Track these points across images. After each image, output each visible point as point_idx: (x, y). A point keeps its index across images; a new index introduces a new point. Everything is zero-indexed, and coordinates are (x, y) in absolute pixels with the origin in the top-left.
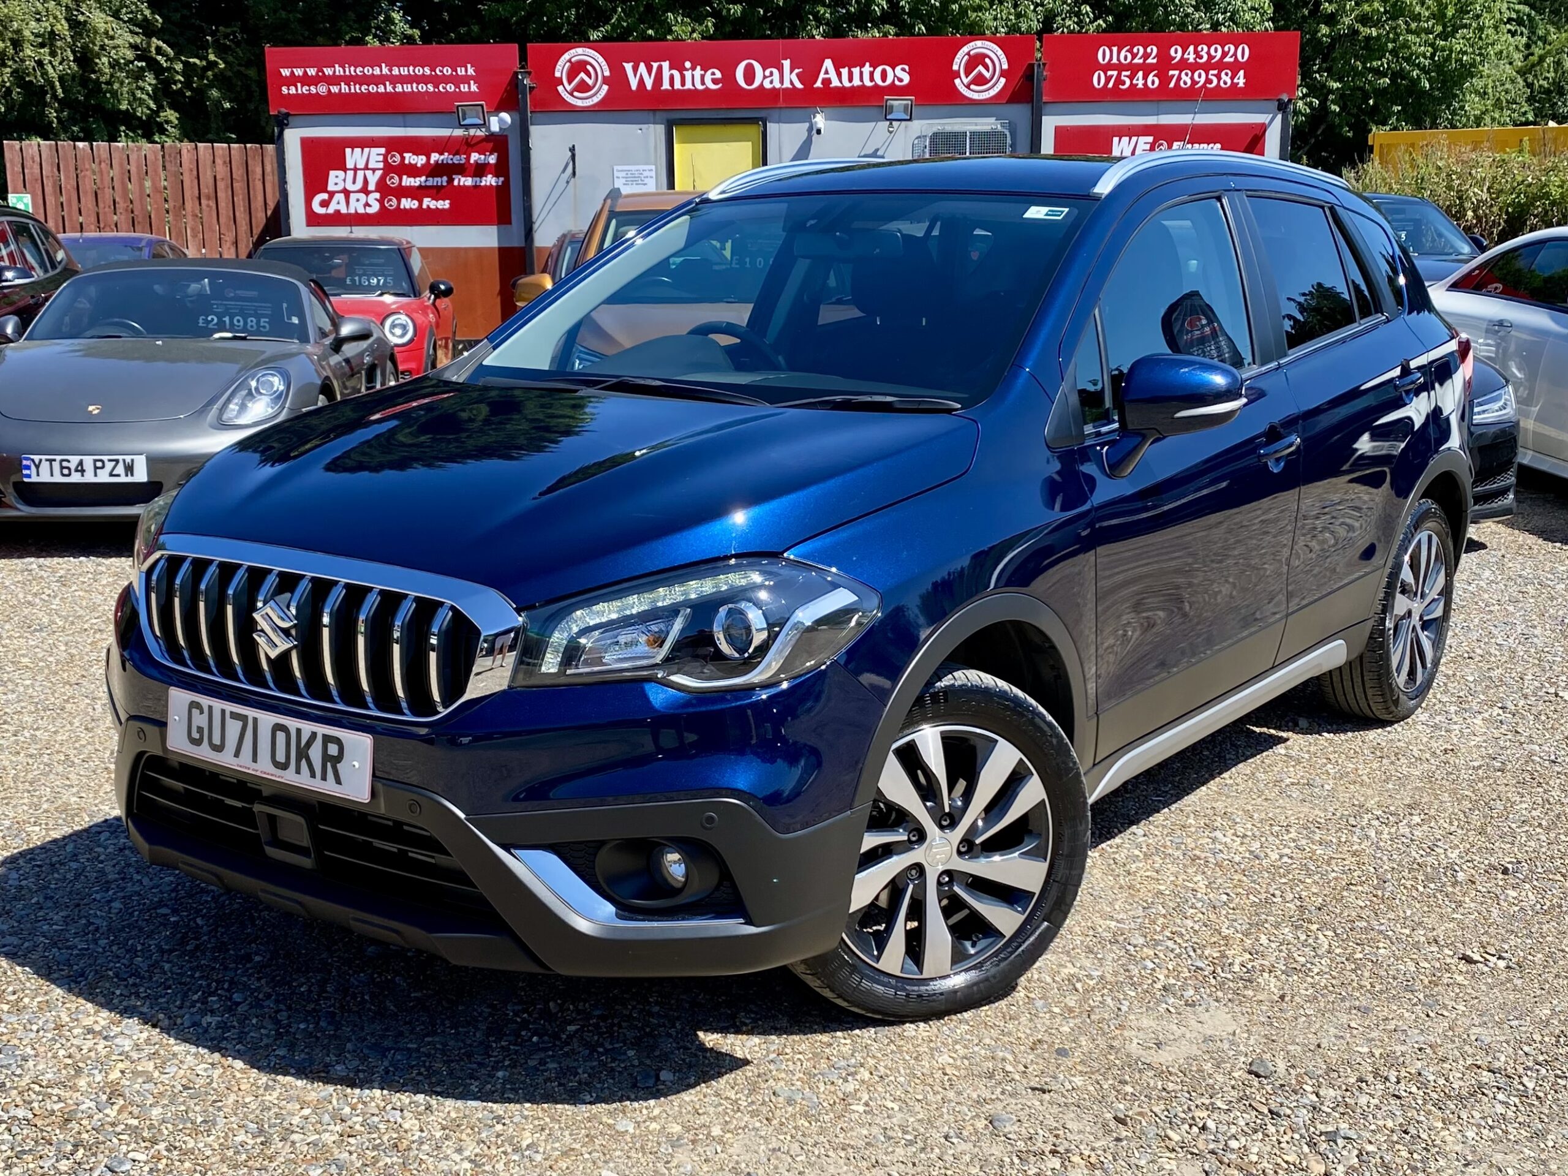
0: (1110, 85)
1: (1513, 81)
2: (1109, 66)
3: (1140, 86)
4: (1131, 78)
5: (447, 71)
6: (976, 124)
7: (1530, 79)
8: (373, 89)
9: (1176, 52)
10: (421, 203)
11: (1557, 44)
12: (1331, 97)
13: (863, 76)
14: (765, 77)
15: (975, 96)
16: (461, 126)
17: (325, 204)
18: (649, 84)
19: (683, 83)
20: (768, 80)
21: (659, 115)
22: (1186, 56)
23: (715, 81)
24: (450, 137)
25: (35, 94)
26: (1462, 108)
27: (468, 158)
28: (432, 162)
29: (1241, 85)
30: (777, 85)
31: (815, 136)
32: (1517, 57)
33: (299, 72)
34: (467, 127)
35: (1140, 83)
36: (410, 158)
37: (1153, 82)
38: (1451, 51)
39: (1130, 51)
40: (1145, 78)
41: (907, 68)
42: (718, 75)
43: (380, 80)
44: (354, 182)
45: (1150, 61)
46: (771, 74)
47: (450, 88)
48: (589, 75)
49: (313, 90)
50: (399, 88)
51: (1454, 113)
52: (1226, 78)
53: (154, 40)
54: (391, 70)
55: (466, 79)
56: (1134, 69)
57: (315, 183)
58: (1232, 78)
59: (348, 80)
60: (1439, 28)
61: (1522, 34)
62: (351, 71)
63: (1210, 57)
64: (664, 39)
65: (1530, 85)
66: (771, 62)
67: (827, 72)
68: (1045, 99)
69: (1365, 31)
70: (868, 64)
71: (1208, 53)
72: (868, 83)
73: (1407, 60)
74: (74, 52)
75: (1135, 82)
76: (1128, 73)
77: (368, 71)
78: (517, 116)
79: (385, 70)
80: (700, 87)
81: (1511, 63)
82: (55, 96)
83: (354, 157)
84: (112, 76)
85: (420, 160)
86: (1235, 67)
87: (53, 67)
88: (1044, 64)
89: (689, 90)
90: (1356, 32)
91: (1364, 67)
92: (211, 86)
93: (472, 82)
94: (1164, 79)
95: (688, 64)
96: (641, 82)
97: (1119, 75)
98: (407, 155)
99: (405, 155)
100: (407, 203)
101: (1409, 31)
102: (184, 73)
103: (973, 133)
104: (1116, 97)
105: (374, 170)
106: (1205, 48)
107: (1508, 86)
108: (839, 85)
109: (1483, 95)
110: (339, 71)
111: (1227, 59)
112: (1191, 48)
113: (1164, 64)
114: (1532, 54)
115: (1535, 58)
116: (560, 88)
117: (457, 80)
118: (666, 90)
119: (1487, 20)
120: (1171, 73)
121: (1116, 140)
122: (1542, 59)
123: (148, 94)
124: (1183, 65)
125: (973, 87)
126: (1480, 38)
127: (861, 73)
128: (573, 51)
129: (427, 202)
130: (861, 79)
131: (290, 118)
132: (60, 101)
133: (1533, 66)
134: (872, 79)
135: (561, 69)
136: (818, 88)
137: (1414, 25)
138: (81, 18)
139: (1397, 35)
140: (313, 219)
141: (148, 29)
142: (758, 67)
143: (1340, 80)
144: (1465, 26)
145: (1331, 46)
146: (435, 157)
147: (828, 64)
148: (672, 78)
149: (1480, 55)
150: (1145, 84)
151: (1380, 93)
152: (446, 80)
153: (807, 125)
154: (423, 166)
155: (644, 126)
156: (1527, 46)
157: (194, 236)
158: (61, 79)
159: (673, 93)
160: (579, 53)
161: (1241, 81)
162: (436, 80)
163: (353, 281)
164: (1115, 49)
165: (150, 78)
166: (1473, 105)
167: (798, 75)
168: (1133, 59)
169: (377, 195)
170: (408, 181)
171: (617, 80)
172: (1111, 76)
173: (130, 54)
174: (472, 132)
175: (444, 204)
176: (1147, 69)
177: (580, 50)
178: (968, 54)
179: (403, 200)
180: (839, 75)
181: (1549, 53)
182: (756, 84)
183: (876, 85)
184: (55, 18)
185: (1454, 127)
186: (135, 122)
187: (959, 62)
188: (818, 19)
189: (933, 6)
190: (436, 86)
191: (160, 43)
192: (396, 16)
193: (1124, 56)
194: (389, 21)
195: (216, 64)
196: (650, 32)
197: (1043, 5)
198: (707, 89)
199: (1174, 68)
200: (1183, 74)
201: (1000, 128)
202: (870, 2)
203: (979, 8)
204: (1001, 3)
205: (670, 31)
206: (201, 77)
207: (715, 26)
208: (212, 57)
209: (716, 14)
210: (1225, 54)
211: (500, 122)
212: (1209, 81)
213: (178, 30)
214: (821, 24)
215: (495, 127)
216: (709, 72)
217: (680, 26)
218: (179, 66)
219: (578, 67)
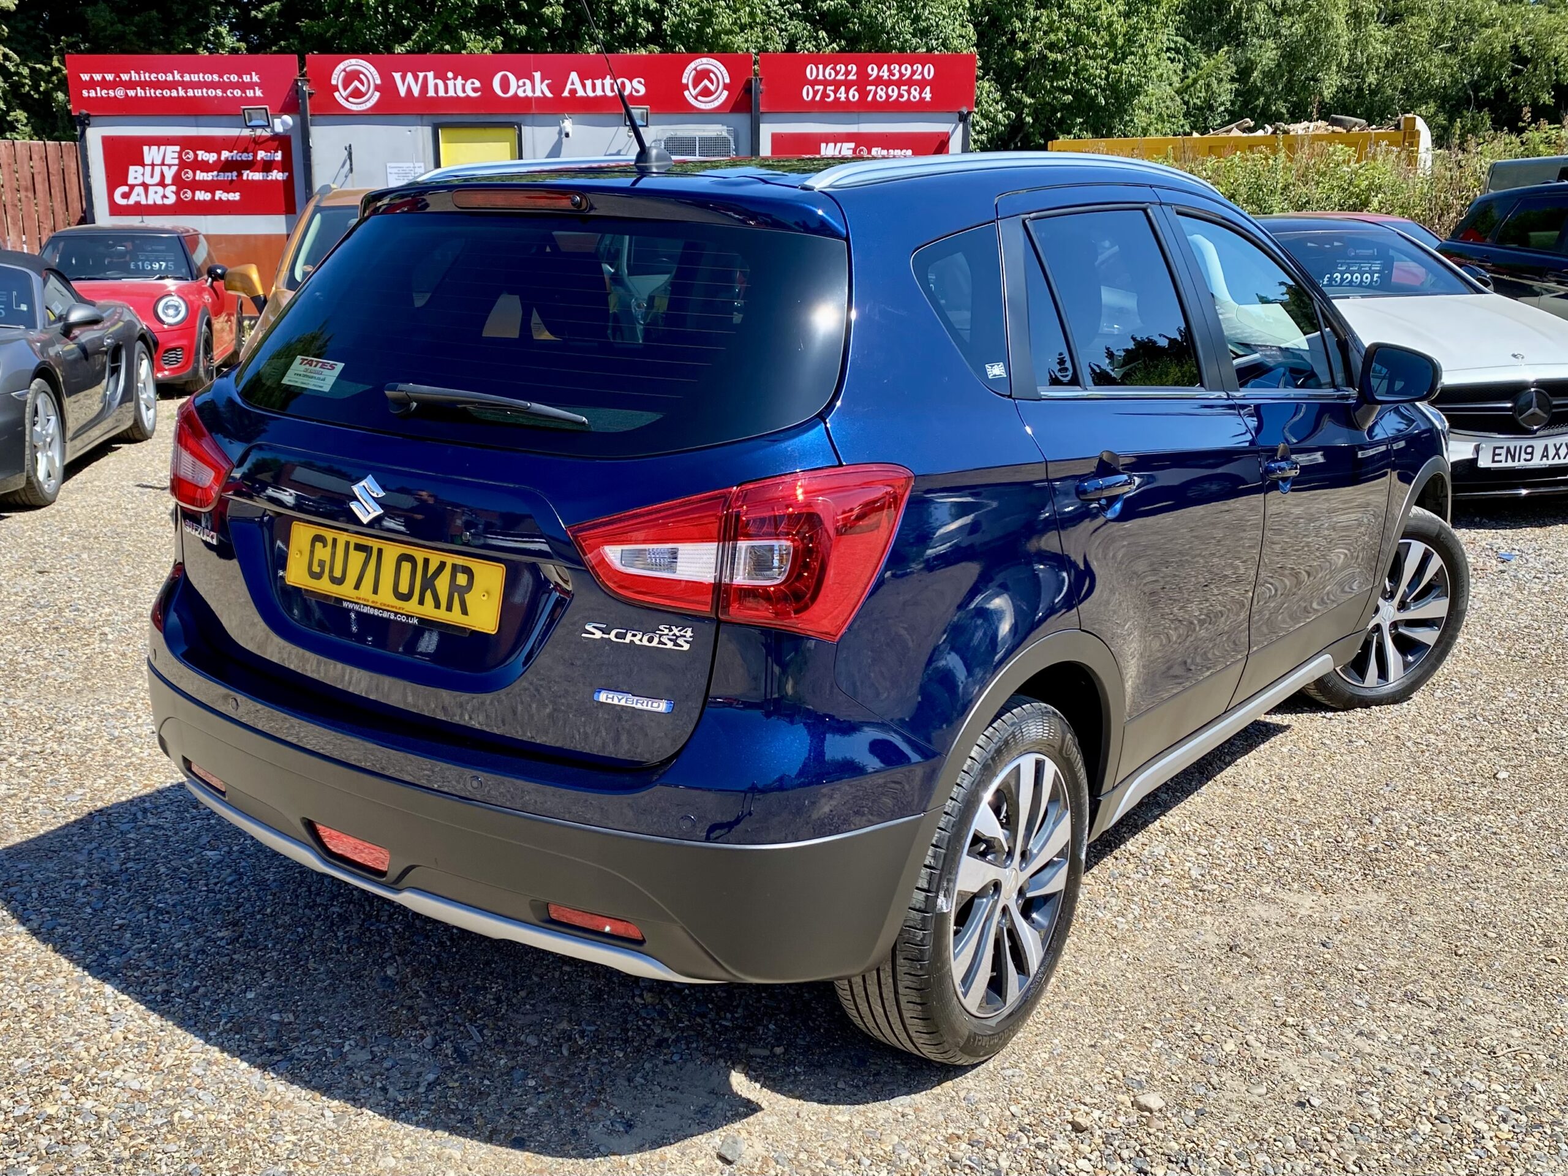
0: (818, 98)
1: (1172, 100)
2: (815, 82)
3: (843, 99)
4: (835, 92)
5: (234, 78)
6: (704, 131)
7: (1186, 98)
8: (166, 93)
9: (873, 71)
10: (213, 195)
11: (1206, 70)
12: (1026, 110)
13: (605, 87)
14: (519, 87)
15: (702, 106)
16: (248, 127)
17: (126, 196)
18: (416, 92)
19: (446, 91)
20: (522, 89)
21: (426, 118)
22: (881, 74)
23: (475, 90)
24: (238, 137)
26: (1132, 121)
27: (255, 155)
28: (223, 158)
29: (927, 99)
30: (530, 94)
31: (565, 139)
32: (1176, 79)
33: (97, 77)
34: (254, 127)
35: (842, 96)
36: (202, 155)
37: (854, 96)
38: (1122, 74)
39: (834, 69)
40: (847, 92)
41: (642, 81)
42: (477, 84)
43: (172, 85)
44: (152, 176)
45: (851, 77)
46: (524, 84)
47: (238, 93)
48: (362, 83)
49: (111, 93)
50: (190, 93)
51: (1125, 126)
52: (915, 93)
54: (182, 77)
55: (251, 86)
56: (837, 84)
57: (116, 177)
58: (920, 93)
59: (143, 85)
60: (1111, 55)
61: (1179, 61)
62: (146, 76)
63: (902, 75)
65: (1186, 103)
66: (523, 74)
67: (573, 83)
68: (762, 109)
69: (1053, 56)
70: (609, 77)
71: (900, 71)
72: (609, 94)
73: (1087, 80)
75: (838, 95)
76: (832, 88)
77: (162, 77)
78: (298, 118)
79: (177, 77)
80: (461, 94)
81: (1170, 85)
83: (151, 154)
85: (212, 157)
86: (922, 84)
88: (761, 80)
89: (452, 97)
90: (1046, 57)
91: (1052, 86)
93: (257, 88)
94: (863, 93)
95: (450, 75)
96: (409, 89)
97: (825, 90)
98: (200, 153)
99: (198, 152)
100: (202, 196)
101: (1088, 57)
103: (701, 139)
104: (824, 108)
105: (170, 166)
106: (897, 67)
107: (1169, 103)
108: (584, 94)
109: (1149, 110)
110: (135, 76)
111: (916, 77)
112: (885, 67)
113: (863, 81)
114: (1187, 77)
115: (1190, 81)
116: (336, 94)
117: (244, 87)
118: (432, 98)
119: (1150, 49)
120: (869, 88)
121: (822, 144)
122: (1195, 81)
124: (878, 81)
125: (700, 98)
126: (1145, 63)
127: (603, 85)
128: (347, 62)
129: (219, 194)
130: (603, 90)
131: (91, 119)
133: (1188, 87)
134: (612, 90)
135: (337, 78)
136: (566, 98)
137: (1091, 52)
139: (1078, 60)
140: (116, 210)
142: (512, 78)
143: (1033, 96)
144: (1132, 53)
145: (1026, 69)
146: (225, 154)
147: (574, 76)
148: (436, 86)
149: (1145, 77)
150: (847, 98)
151: (1065, 107)
152: (233, 86)
153: (558, 128)
154: (214, 162)
155: (412, 128)
156: (1184, 71)
157: (15, 224)
159: (437, 101)
160: (354, 65)
161: (927, 95)
162: (224, 86)
163: (137, 266)
164: (821, 67)
166: (1141, 118)
167: (548, 85)
168: (836, 75)
169: (174, 188)
170: (201, 176)
171: (387, 88)
172: (818, 91)
174: (259, 132)
175: (235, 196)
176: (848, 85)
177: (353, 61)
178: (695, 69)
179: (198, 193)
180: (584, 86)
181: (1200, 76)
182: (511, 93)
183: (616, 95)
185: (1126, 136)
187: (688, 77)
188: (594, 40)
189: (691, 29)
190: (224, 92)
191: (7, 50)
192: (224, 30)
193: (829, 73)
194: (218, 35)
195: (60, 70)
196: (447, 47)
197: (786, 30)
198: (468, 96)
199: (871, 83)
200: (879, 90)
201: (725, 134)
202: (636, 25)
203: (730, 32)
204: (752, 28)
205: (465, 47)
206: (47, 82)
207: (503, 42)
208: (56, 64)
209: (504, 33)
210: (913, 73)
211: (283, 123)
212: (900, 95)
213: (24, 39)
214: (596, 43)
215: (279, 128)
216: (469, 82)
217: (474, 43)
218: (25, 71)
219: (351, 77)
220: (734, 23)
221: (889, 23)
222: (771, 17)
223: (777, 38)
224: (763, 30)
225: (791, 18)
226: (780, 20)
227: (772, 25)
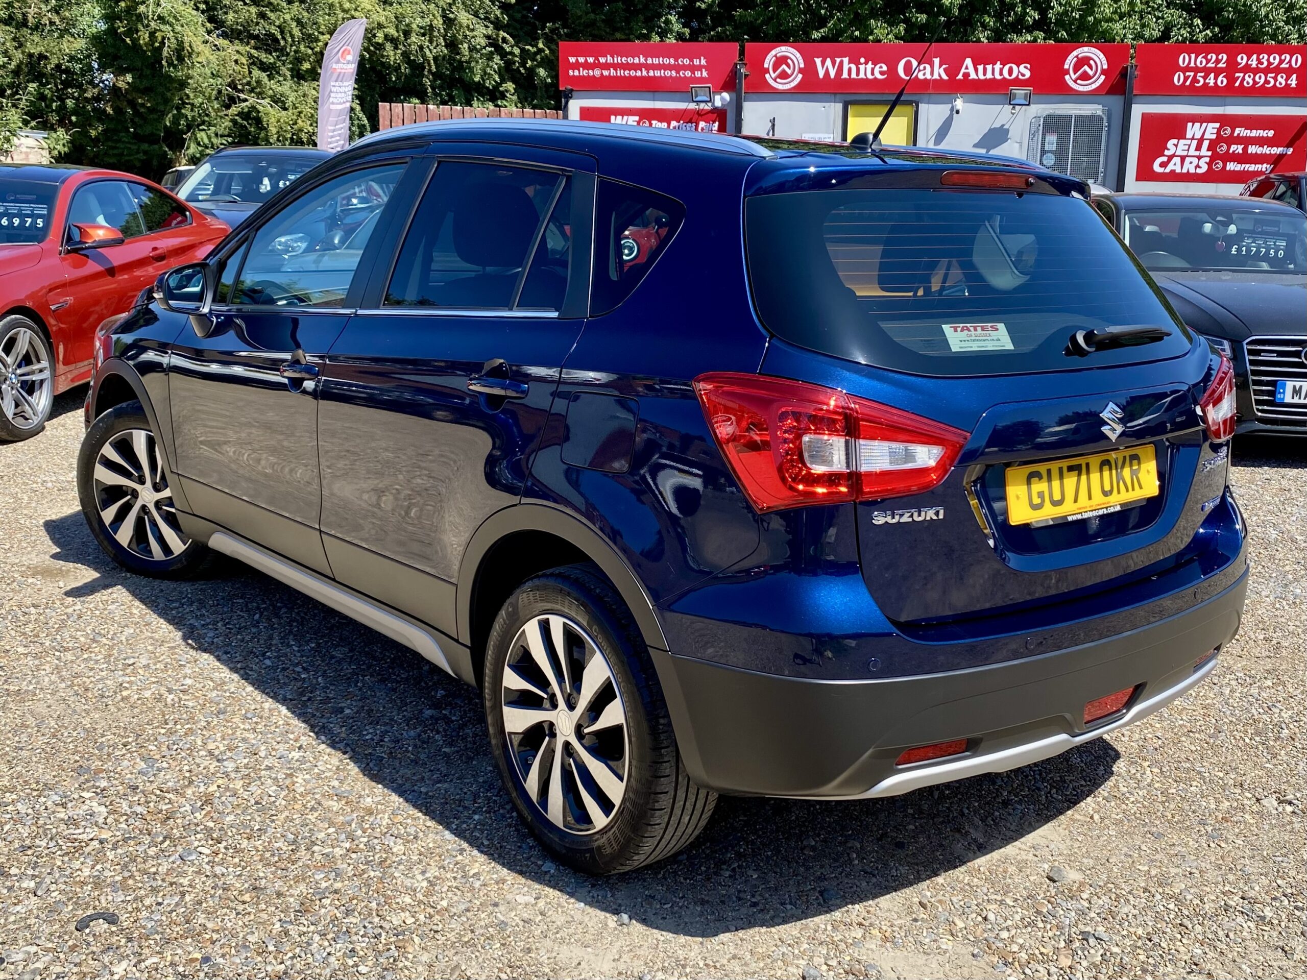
0: (1188, 83)
2: (1187, 69)
3: (1211, 84)
4: (1205, 78)
5: (687, 61)
6: (1080, 110)
8: (633, 73)
9: (1242, 60)
13: (995, 71)
14: (920, 71)
15: (1081, 89)
16: (694, 102)
18: (832, 74)
19: (858, 74)
20: (922, 73)
21: (838, 96)
22: (1250, 62)
23: (882, 73)
24: (685, 110)
25: (417, 68)
27: (697, 126)
29: (1293, 85)
30: (928, 76)
31: (955, 115)
33: (581, 60)
34: (698, 102)
35: (1211, 82)
36: (656, 124)
37: (1222, 82)
39: (1205, 57)
40: (1216, 78)
41: (1028, 66)
42: (885, 68)
43: (638, 67)
45: (1220, 65)
46: (925, 68)
47: (688, 74)
48: (789, 66)
50: (651, 73)
52: (1281, 80)
53: (501, 32)
54: (646, 60)
55: (700, 68)
56: (1207, 71)
58: (1287, 80)
59: (616, 66)
62: (618, 60)
63: (1270, 64)
64: (866, 41)
66: (925, 59)
67: (967, 68)
68: (1135, 92)
70: (999, 63)
71: (1268, 60)
72: (998, 77)
74: (445, 40)
75: (1207, 81)
76: (1202, 74)
77: (630, 60)
78: (734, 95)
79: (642, 60)
80: (870, 77)
82: (430, 71)
83: (616, 122)
84: (471, 57)
85: (663, 126)
86: (1289, 72)
87: (430, 50)
88: (1136, 66)
89: (862, 79)
92: (539, 66)
93: (704, 70)
94: (1231, 80)
95: (862, 60)
96: (827, 72)
97: (1195, 76)
99: (653, 121)
102: (521, 57)
103: (1078, 116)
104: (1192, 92)
106: (1266, 56)
108: (976, 77)
110: (610, 59)
111: (1283, 66)
112: (1255, 57)
113: (1232, 68)
116: (767, 76)
117: (693, 68)
118: (845, 79)
120: (1237, 75)
121: (1190, 125)
123: (495, 71)
124: (1247, 69)
125: (1079, 81)
127: (993, 70)
128: (778, 49)
130: (993, 74)
131: (574, 93)
132: (433, 74)
134: (1001, 74)
135: (769, 62)
136: (960, 80)
138: (451, 16)
141: (498, 25)
142: (915, 63)
146: (674, 124)
148: (850, 70)
152: (685, 68)
153: (950, 106)
155: (825, 105)
158: (435, 59)
159: (850, 81)
160: (783, 50)
161: (1293, 82)
162: (677, 68)
164: (1193, 56)
165: (497, 59)
167: (945, 70)
168: (1207, 63)
171: (809, 71)
172: (1189, 76)
173: (483, 42)
174: (702, 106)
176: (1217, 72)
177: (784, 48)
178: (1077, 56)
180: (976, 70)
182: (912, 76)
183: (1004, 79)
184: (434, 15)
186: (485, 90)
187: (1070, 62)
188: (985, 26)
189: (1074, 18)
190: (678, 72)
191: (505, 35)
192: (673, 19)
193: (1201, 61)
194: (668, 22)
195: (543, 51)
196: (857, 33)
197: (1163, 18)
198: (876, 78)
199: (1240, 71)
200: (1247, 76)
201: (1099, 113)
202: (1025, 14)
203: (1110, 20)
204: (1130, 16)
205: (872, 33)
206: (532, 60)
207: (905, 30)
208: (541, 45)
209: (907, 21)
210: (1281, 62)
211: (722, 99)
212: (1267, 82)
213: (518, 26)
214: (986, 29)
215: (718, 103)
216: (878, 66)
217: (879, 29)
218: (517, 51)
219: (781, 61)
220: (1115, 12)
221: (1263, 12)
222: (1149, 7)
223: (1153, 25)
224: (1141, 18)
225: (1168, 7)
226: (1158, 9)
227: (1149, 13)
